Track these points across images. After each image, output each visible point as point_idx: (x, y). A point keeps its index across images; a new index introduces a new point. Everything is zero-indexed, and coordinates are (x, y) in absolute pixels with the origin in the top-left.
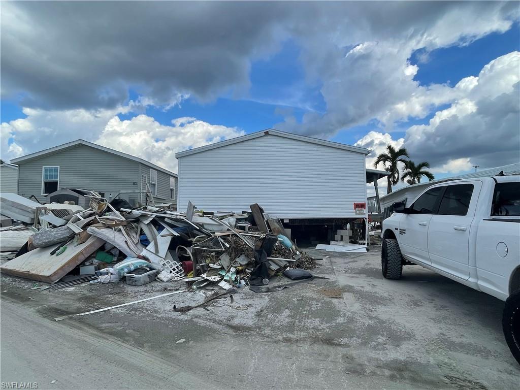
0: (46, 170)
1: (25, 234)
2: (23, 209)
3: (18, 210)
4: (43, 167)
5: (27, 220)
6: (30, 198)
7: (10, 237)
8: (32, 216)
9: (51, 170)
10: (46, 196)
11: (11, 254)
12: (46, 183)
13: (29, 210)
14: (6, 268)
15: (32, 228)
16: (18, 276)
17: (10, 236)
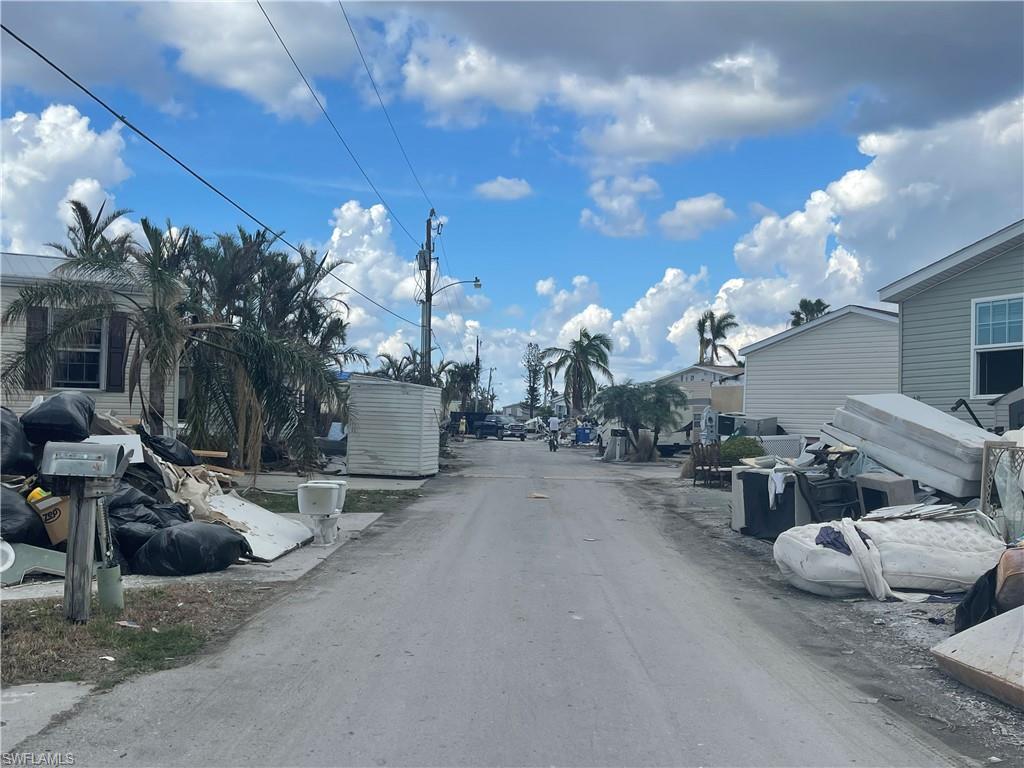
0: (983, 311)
1: (961, 535)
2: (938, 446)
3: (922, 452)
4: (974, 301)
5: (952, 486)
6: (954, 409)
7: (921, 543)
8: (967, 472)
9: (998, 309)
10: (993, 403)
11: (930, 600)
12: (983, 357)
13: (959, 451)
14: (956, 657)
15: (977, 515)
16: (1001, 698)
17: (921, 537)
